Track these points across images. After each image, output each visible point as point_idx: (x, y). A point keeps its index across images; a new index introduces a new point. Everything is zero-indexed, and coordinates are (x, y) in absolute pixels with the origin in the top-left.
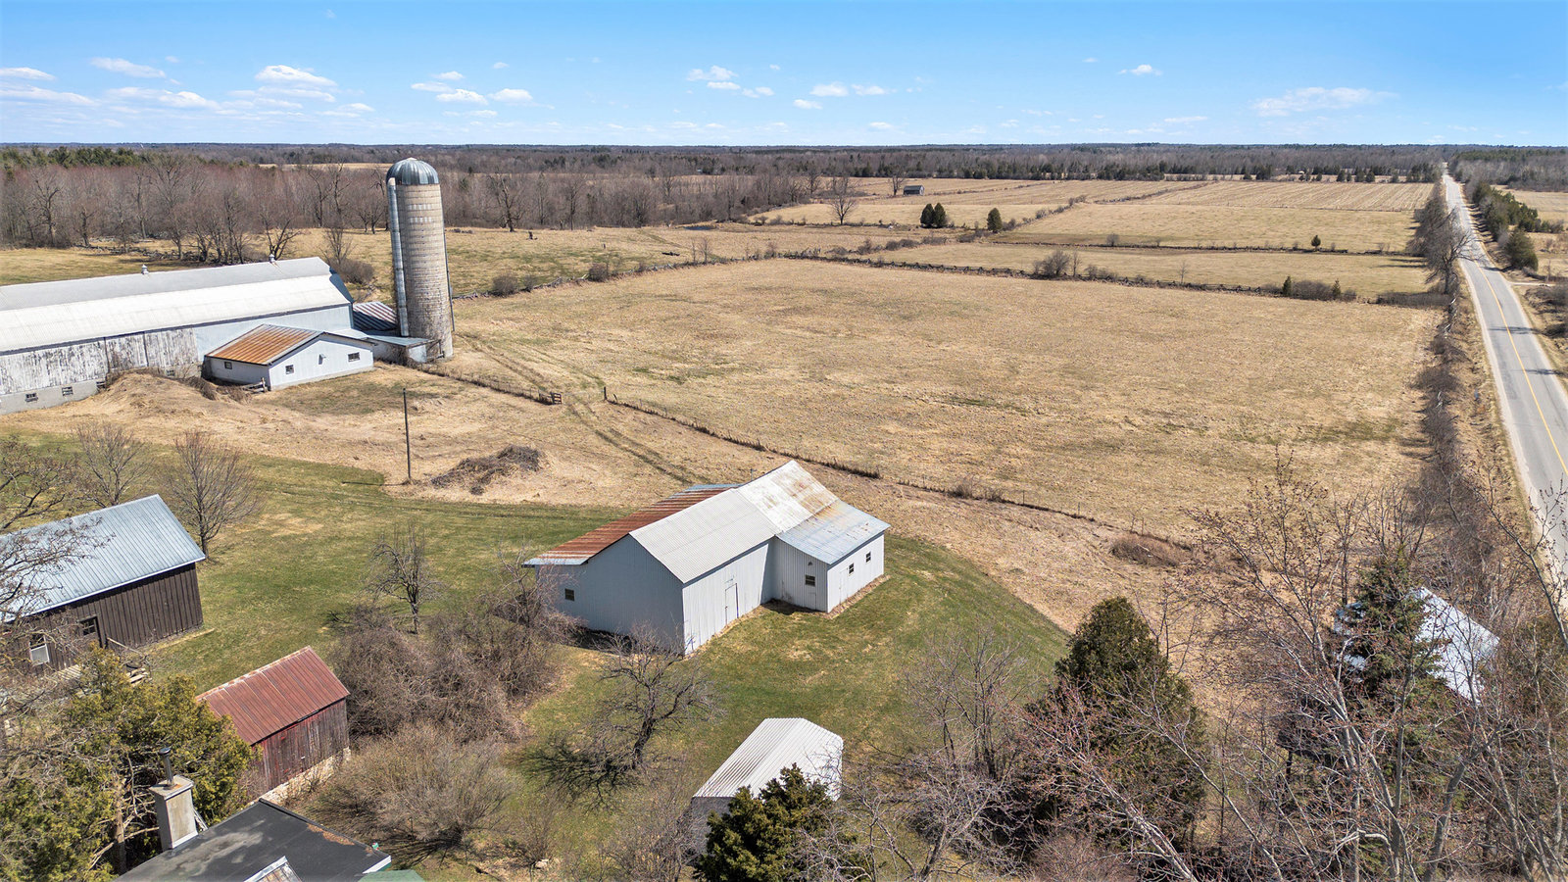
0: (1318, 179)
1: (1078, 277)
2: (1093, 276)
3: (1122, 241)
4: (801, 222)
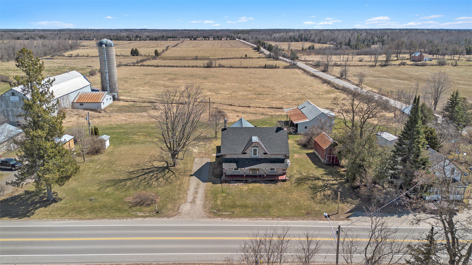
0: (209, 39)
1: (216, 67)
2: (220, 66)
3: (199, 58)
4: (87, 55)
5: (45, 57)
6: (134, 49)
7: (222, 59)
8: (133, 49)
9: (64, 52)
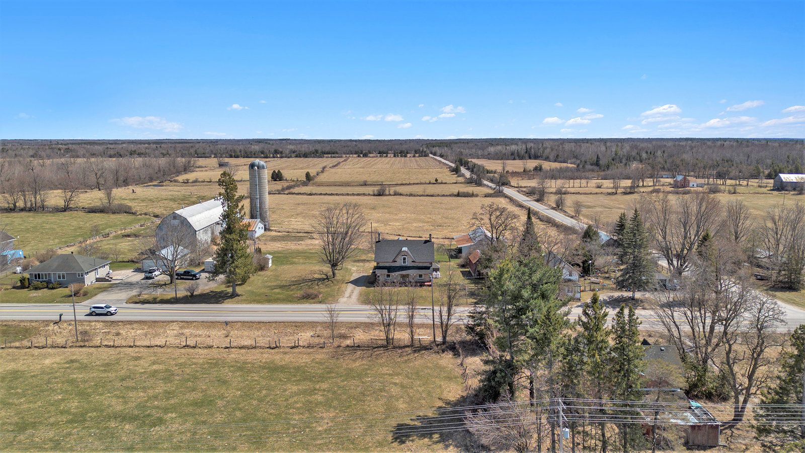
0: (387, 156)
1: (390, 195)
2: (396, 194)
3: (368, 183)
4: (209, 180)
5: (151, 184)
6: (277, 171)
7: (402, 184)
8: (274, 172)
9: (176, 176)
